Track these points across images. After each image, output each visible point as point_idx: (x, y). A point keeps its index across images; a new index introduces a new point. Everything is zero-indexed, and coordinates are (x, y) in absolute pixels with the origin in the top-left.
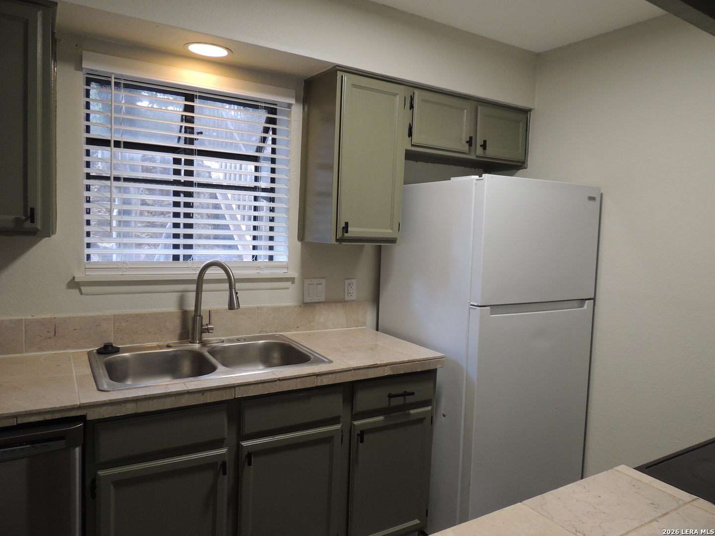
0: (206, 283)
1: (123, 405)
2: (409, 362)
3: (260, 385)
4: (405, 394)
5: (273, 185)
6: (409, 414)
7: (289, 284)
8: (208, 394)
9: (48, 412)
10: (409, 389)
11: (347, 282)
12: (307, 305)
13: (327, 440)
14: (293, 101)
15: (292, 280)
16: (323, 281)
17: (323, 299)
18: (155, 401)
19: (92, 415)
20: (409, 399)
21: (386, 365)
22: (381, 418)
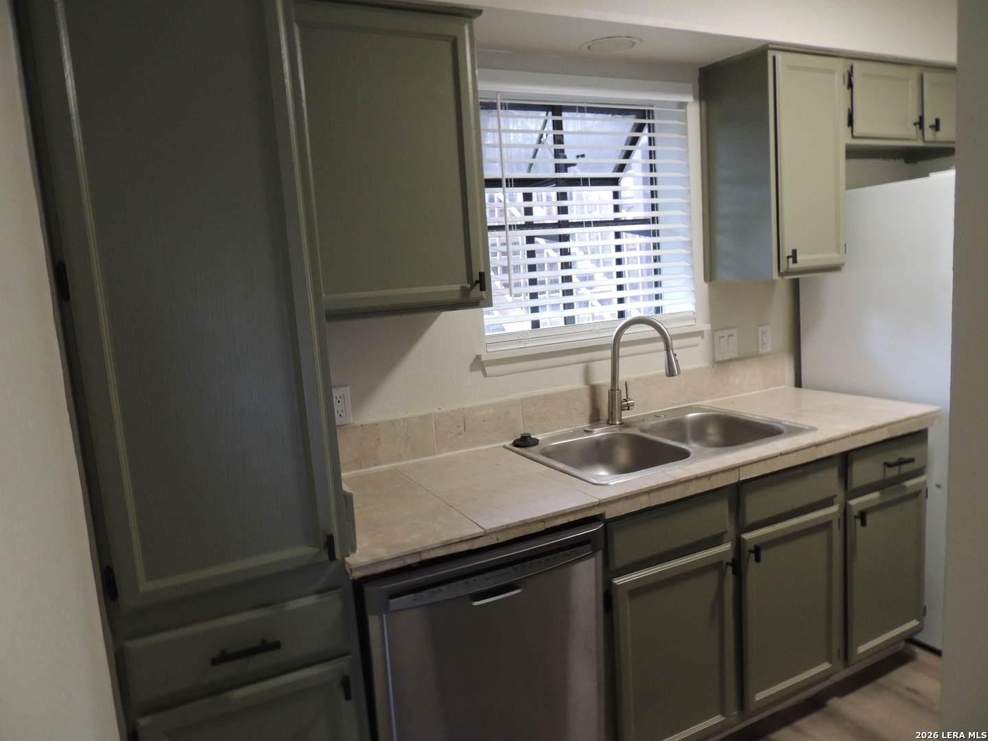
0: (622, 347)
1: (637, 498)
2: (907, 420)
3: (763, 463)
4: (902, 462)
5: (655, 214)
6: (904, 487)
7: (698, 339)
8: (714, 478)
9: (572, 512)
10: (905, 454)
11: (761, 329)
12: (721, 364)
13: (825, 525)
14: (689, 99)
15: (700, 334)
16: (734, 331)
17: (735, 355)
18: (666, 491)
19: (611, 513)
20: (906, 468)
21: (883, 426)
22: (876, 495)
